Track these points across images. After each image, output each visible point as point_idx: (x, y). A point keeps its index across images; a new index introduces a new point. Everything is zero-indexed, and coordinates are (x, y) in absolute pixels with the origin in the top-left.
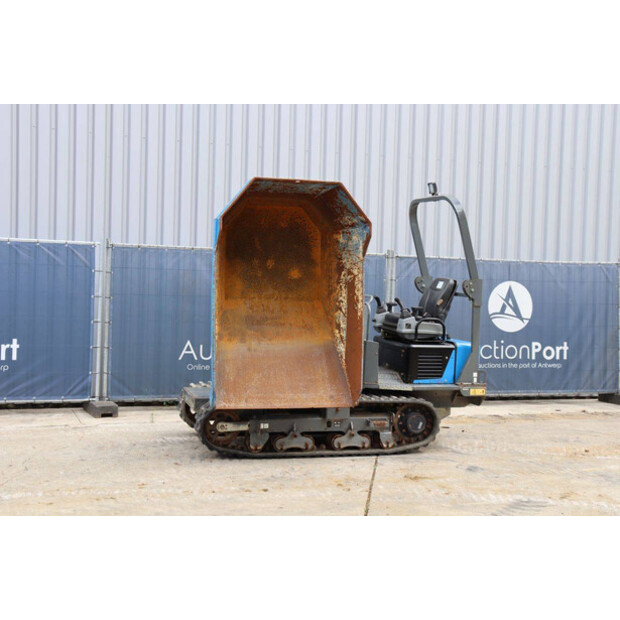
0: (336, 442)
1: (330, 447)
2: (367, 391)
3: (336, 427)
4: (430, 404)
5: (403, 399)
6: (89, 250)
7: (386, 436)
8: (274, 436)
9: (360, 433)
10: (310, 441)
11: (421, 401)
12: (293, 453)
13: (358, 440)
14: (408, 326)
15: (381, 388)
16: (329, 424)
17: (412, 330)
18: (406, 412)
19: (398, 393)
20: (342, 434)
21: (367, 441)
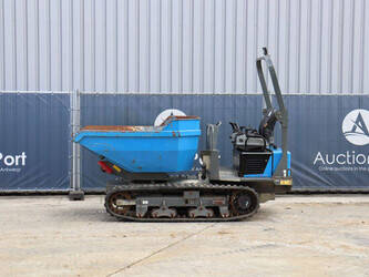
0: (191, 212)
1: (187, 216)
2: (212, 182)
3: (191, 204)
4: (253, 190)
5: (235, 187)
6: (66, 97)
7: (224, 210)
8: (150, 209)
9: (207, 208)
10: (174, 212)
11: (247, 188)
12: (163, 219)
13: (205, 212)
14: (241, 141)
15: (221, 179)
16: (187, 202)
17: (243, 143)
18: (239, 195)
19: (232, 183)
20: (195, 208)
21: (211, 213)
